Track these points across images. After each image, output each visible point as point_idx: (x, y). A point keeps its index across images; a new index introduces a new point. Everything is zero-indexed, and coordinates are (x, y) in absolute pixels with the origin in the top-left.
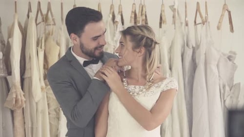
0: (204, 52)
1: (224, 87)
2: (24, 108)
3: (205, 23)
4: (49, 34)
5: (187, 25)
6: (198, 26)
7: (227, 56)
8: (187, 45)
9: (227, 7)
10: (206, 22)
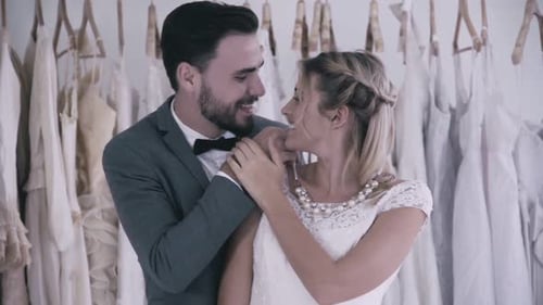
0: (480, 121)
1: (531, 207)
2: (29, 268)
3: (483, 48)
4: (88, 80)
5: (435, 51)
6: (462, 54)
7: (537, 130)
8: (437, 104)
9: (537, 7)
10: (484, 43)
